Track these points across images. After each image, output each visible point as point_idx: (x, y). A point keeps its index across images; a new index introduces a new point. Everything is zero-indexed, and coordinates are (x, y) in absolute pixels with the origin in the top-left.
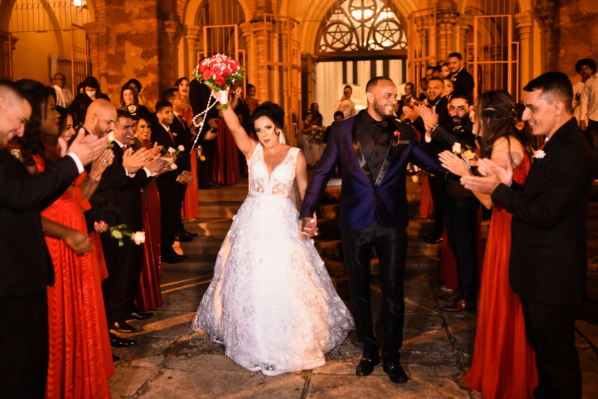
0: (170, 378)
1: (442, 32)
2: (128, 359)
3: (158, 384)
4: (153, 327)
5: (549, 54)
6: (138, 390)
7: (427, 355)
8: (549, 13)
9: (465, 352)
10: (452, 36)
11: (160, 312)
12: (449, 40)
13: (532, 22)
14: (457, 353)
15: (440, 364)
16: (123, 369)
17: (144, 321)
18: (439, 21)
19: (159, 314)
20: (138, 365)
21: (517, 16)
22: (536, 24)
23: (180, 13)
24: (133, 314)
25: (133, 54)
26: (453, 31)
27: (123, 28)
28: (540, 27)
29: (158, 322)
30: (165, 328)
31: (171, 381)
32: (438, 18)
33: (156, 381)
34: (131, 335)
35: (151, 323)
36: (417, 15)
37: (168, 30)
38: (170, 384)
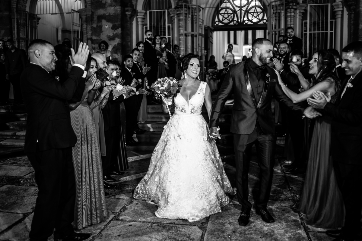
0: (137, 204)
1: (289, 14)
2: (114, 195)
3: (131, 207)
4: (125, 179)
5: (352, 27)
6: (121, 209)
7: (276, 196)
9: (297, 195)
10: (294, 16)
11: (128, 171)
12: (292, 19)
14: (293, 195)
15: (284, 200)
16: (111, 199)
17: (119, 176)
18: (286, 7)
19: (127, 173)
20: (119, 198)
22: (345, 9)
23: (134, 3)
24: (113, 172)
25: (107, 27)
26: (295, 13)
27: (101, 12)
29: (127, 177)
30: (132, 180)
31: (138, 205)
32: (286, 6)
33: (130, 206)
34: (114, 183)
35: (124, 177)
36: (274, 4)
37: (127, 13)
38: (137, 207)
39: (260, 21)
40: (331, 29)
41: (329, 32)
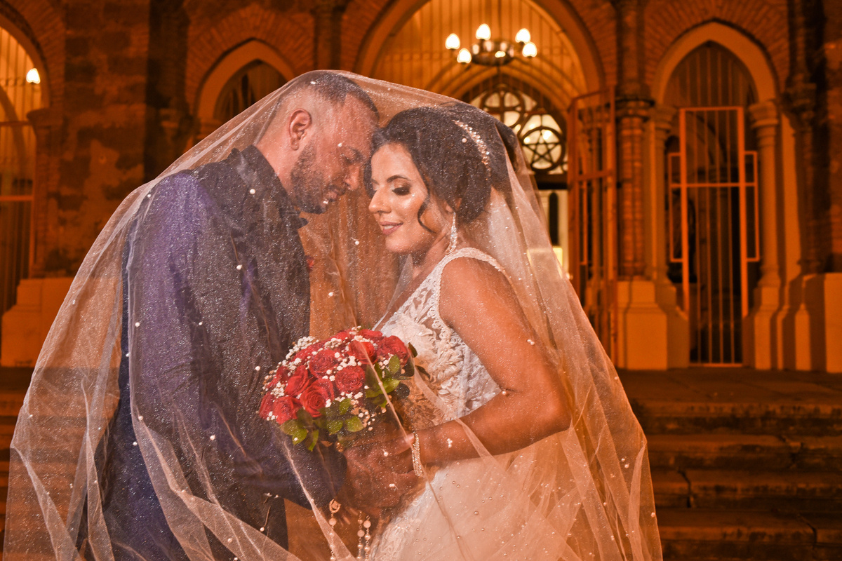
1: (626, 133)
5: (810, 170)
8: (808, 101)
10: (642, 139)
12: (637, 145)
13: (779, 117)
18: (620, 113)
21: (753, 108)
22: (785, 121)
23: (190, 98)
25: (103, 161)
26: (643, 130)
27: (89, 118)
28: (792, 125)
32: (617, 108)
36: (581, 104)
37: (165, 124)
39: (554, 166)
40: (749, 178)
41: (742, 184)
